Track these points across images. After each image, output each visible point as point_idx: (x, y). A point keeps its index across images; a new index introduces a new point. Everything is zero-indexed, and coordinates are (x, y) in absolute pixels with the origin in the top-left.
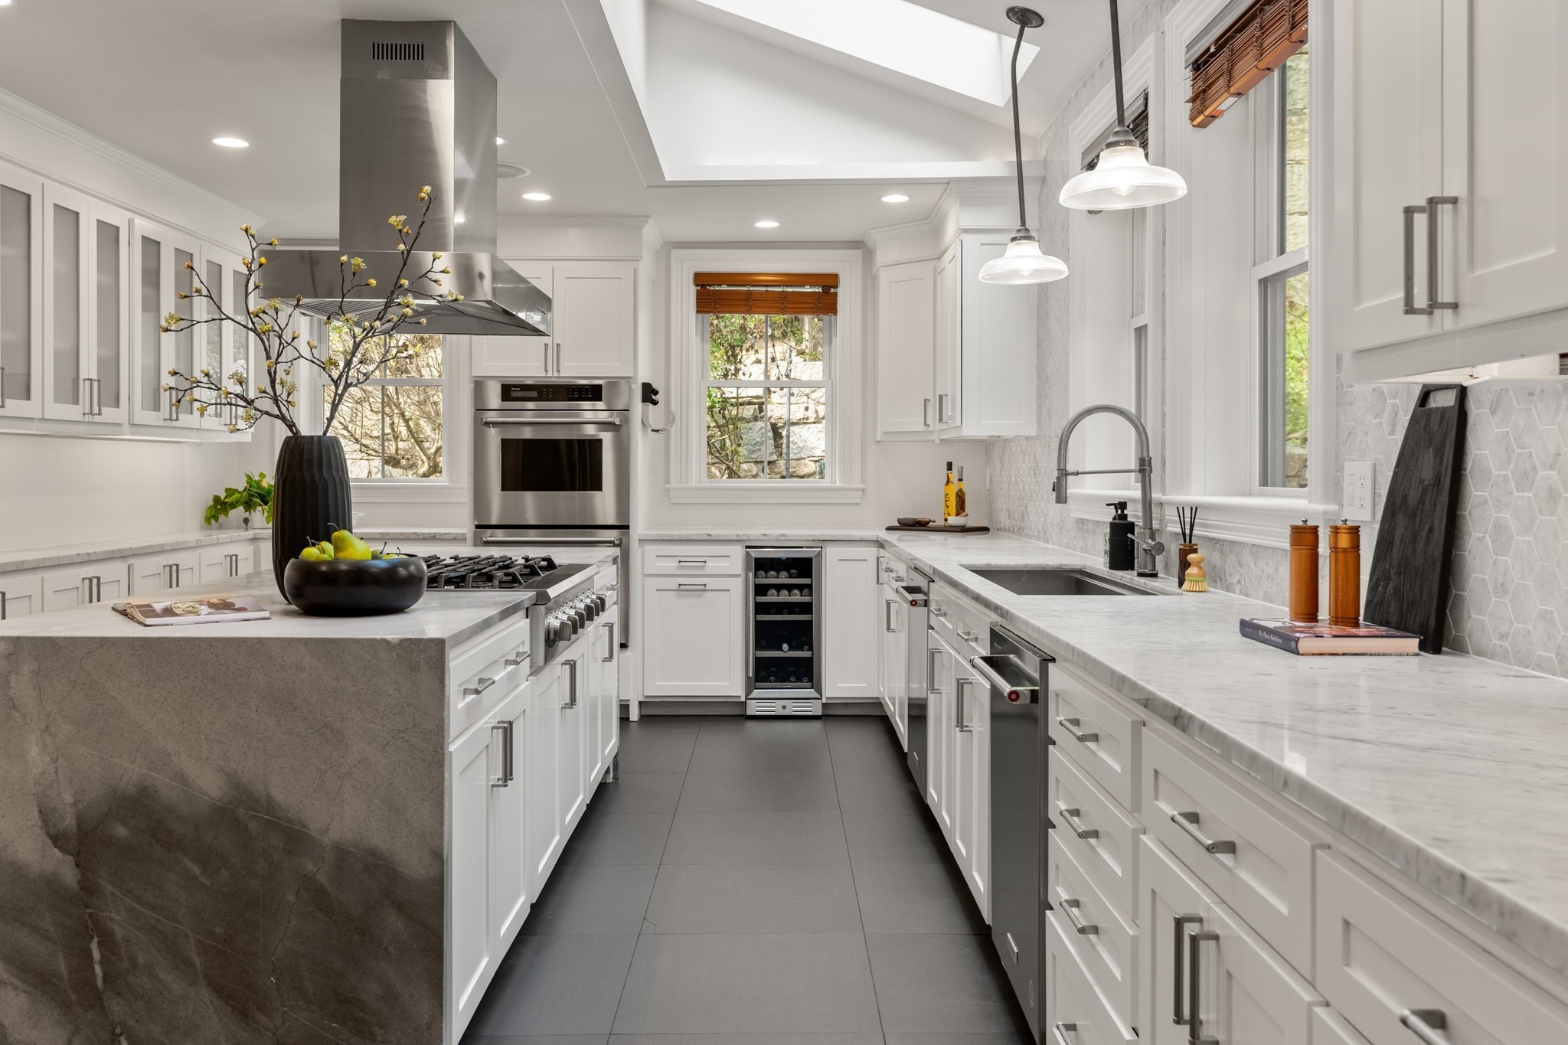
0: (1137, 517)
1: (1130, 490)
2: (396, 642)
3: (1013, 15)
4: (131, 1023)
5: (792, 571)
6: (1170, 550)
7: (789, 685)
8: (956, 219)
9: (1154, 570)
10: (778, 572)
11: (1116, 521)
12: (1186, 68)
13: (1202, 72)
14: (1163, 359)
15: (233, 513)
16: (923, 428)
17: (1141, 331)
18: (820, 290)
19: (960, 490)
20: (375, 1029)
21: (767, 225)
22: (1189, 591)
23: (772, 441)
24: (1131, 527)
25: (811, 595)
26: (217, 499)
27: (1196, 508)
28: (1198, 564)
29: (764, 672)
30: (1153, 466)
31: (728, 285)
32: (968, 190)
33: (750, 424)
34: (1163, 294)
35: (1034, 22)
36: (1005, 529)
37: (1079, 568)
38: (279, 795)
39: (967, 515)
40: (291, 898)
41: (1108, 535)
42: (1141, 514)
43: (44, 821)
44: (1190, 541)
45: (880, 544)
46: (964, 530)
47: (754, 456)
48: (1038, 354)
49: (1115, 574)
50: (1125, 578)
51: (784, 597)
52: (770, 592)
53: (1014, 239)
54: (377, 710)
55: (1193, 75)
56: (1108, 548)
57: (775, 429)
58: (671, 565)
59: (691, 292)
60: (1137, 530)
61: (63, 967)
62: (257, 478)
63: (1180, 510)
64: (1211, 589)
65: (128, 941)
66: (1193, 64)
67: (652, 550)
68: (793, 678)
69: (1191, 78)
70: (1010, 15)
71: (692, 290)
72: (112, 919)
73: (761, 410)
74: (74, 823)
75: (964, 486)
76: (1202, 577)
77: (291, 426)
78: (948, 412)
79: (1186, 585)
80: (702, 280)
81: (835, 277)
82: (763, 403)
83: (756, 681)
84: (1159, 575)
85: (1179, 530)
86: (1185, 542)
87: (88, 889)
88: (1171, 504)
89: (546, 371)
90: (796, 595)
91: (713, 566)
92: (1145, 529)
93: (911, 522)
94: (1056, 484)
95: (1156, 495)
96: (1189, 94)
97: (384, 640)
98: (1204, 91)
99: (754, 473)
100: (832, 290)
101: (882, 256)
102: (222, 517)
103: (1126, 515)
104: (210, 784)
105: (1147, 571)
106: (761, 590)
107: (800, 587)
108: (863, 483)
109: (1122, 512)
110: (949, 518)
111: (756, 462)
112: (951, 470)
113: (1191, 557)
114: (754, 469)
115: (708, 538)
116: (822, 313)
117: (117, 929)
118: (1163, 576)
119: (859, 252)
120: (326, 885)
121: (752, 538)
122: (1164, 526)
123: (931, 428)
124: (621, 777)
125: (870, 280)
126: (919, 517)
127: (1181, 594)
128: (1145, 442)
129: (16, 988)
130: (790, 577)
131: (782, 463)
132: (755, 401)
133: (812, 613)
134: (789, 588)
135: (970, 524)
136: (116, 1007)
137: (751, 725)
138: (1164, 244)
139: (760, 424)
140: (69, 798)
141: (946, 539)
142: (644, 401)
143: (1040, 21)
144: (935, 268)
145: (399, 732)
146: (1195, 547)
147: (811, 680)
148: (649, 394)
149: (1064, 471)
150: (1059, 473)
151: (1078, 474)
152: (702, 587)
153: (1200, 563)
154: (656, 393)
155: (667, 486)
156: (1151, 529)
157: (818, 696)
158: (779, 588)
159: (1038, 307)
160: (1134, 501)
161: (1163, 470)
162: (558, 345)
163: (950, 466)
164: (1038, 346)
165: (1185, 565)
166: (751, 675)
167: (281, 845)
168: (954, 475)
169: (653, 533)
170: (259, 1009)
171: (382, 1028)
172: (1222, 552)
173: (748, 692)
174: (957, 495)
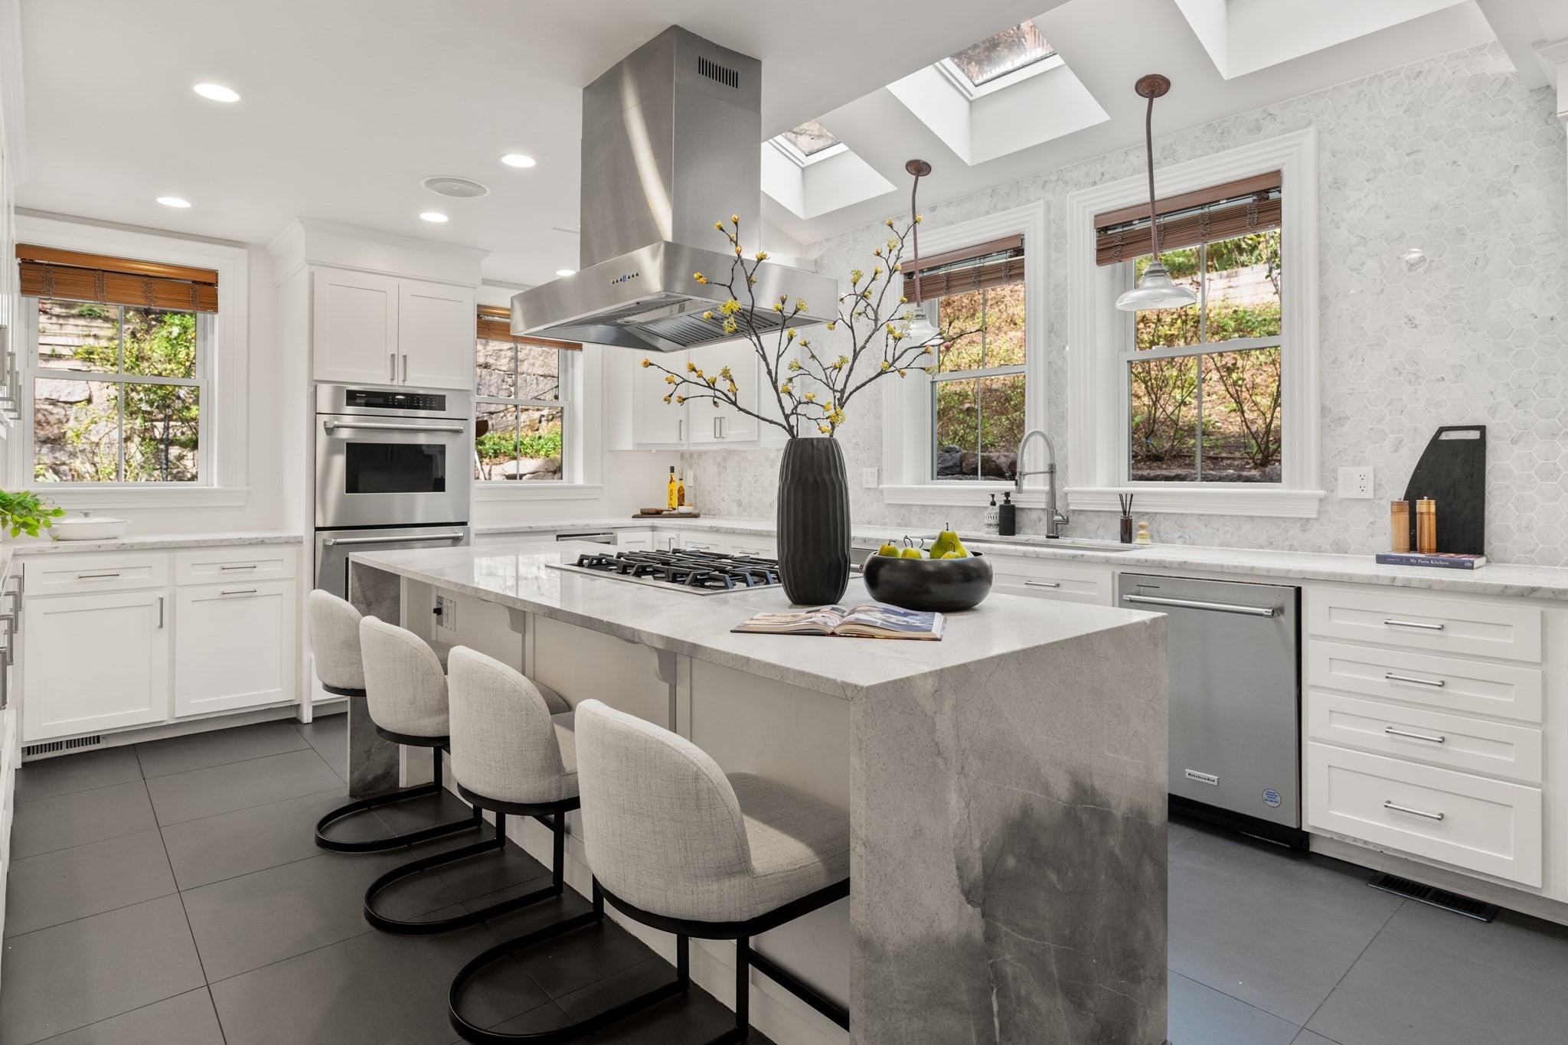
16: (676, 441)
19: (680, 487)
20: (1141, 971)
28: (1146, 528)
35: (923, 173)
39: (686, 505)
43: (960, 877)
44: (1129, 515)
46: (684, 515)
59: (474, 320)
61: (973, 1036)
72: (1005, 961)
74: (981, 868)
79: (1138, 541)
86: (1126, 515)
87: (990, 937)
89: (392, 380)
92: (1051, 509)
93: (654, 511)
103: (1010, 501)
104: (1062, 788)
105: (1054, 535)
108: (602, 483)
109: (1007, 498)
110: (675, 507)
112: (673, 472)
115: (529, 530)
117: (1008, 969)
120: (1120, 856)
121: (564, 528)
123: (683, 442)
126: (655, 507)
128: (1053, 454)
135: (688, 510)
140: (977, 843)
143: (928, 173)
146: (1131, 518)
156: (1055, 508)
162: (404, 357)
163: (672, 469)
167: (1098, 831)
168: (676, 476)
169: (486, 528)
174: (679, 491)
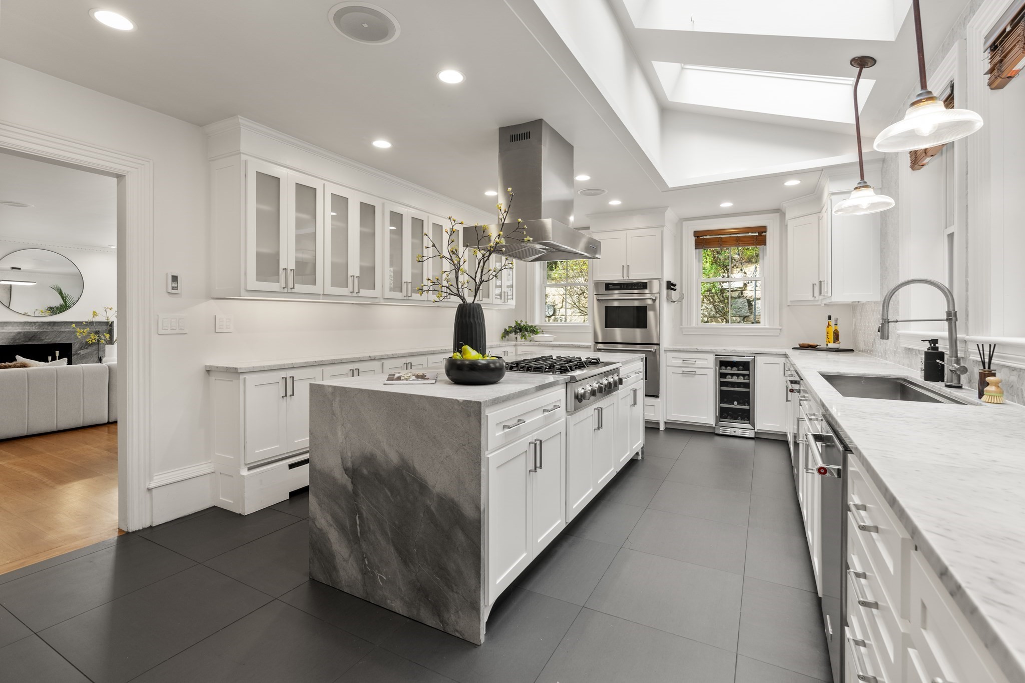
0: (946, 348)
1: (941, 332)
2: (461, 401)
3: (855, 63)
4: (368, 554)
5: (740, 367)
6: (972, 373)
7: (737, 421)
8: (830, 187)
9: (959, 383)
10: (732, 367)
11: (930, 351)
12: (984, 52)
13: (999, 49)
14: (967, 248)
15: (510, 335)
16: (811, 298)
17: (951, 236)
18: (757, 234)
19: (836, 330)
20: (453, 585)
21: (726, 205)
22: (988, 402)
23: (747, 307)
24: (941, 356)
25: (749, 379)
26: (505, 330)
27: (995, 345)
28: (996, 384)
29: (724, 414)
30: (958, 317)
31: (710, 235)
32: (833, 172)
33: (737, 300)
34: (967, 206)
35: (869, 63)
36: (863, 351)
37: (903, 377)
38: (417, 467)
39: (840, 343)
40: (422, 515)
41: (924, 359)
42: (948, 347)
43: (342, 462)
44: (989, 368)
45: (786, 356)
46: (837, 350)
47: (739, 313)
48: (881, 256)
49: (928, 384)
50: (935, 387)
51: (735, 379)
52: (727, 377)
53: (856, 188)
54: (454, 433)
55: (991, 55)
56: (923, 367)
57: (749, 301)
58: (679, 362)
59: (692, 240)
60: (946, 357)
61: (348, 524)
62: (519, 322)
63: (980, 347)
64: (1008, 402)
65: (368, 519)
66: (991, 47)
67: (670, 355)
68: (740, 418)
69: (990, 57)
70: (853, 63)
71: (693, 239)
72: (363, 508)
73: (742, 293)
74: (351, 465)
75: (839, 328)
76: (1000, 393)
77: (463, 299)
78: (824, 289)
79: (984, 398)
80: (698, 235)
81: (765, 227)
82: (743, 290)
83: (721, 418)
84: (963, 387)
85: (980, 359)
86: (984, 368)
87: (355, 493)
88: (972, 341)
89: (623, 277)
90: (741, 379)
91: (699, 363)
92: (951, 357)
93: (806, 346)
94: (880, 328)
95: (960, 335)
96: (988, 67)
97: (457, 400)
98: (1001, 61)
99: (738, 321)
100: (764, 234)
101: (788, 216)
102: (507, 337)
103: (938, 347)
104: (394, 458)
105: (953, 384)
106: (722, 375)
107: (744, 375)
108: (780, 326)
109: (935, 345)
110: (829, 344)
111: (740, 316)
112: (830, 319)
113: (989, 379)
114: (739, 319)
115: (696, 350)
116: (758, 245)
117: (364, 513)
118: (967, 388)
119: (778, 214)
120: (435, 512)
121: (718, 351)
122: (968, 356)
123: (817, 298)
124: (645, 458)
125: (784, 227)
126: (811, 343)
127: (981, 405)
128: (951, 301)
129: (335, 528)
130: (738, 370)
131: (752, 316)
132: (739, 289)
133: (749, 388)
134: (738, 375)
135: (842, 347)
136: (364, 545)
137: (718, 439)
138: (967, 174)
139: (741, 300)
140: (349, 454)
141: (827, 355)
142: (667, 289)
143: (874, 61)
144: (819, 217)
145: (463, 445)
146: (993, 372)
147: (749, 420)
148: (670, 286)
149: (887, 320)
150: (883, 321)
151: (897, 321)
152: (694, 373)
153: (998, 384)
154: (675, 285)
155: (681, 326)
156: (957, 357)
157: (753, 428)
158: (732, 375)
159: (881, 230)
160: (943, 338)
161: (967, 319)
162: (628, 266)
163: (830, 318)
164: (881, 252)
165: (983, 384)
166: (717, 415)
167: (418, 490)
168: (832, 322)
169: (671, 347)
170: (411, 562)
171: (456, 586)
172: (1019, 377)
173: (717, 423)
174: (834, 332)
